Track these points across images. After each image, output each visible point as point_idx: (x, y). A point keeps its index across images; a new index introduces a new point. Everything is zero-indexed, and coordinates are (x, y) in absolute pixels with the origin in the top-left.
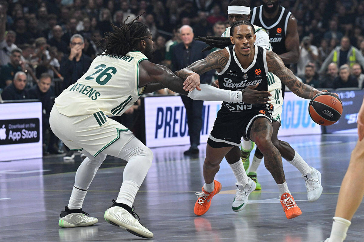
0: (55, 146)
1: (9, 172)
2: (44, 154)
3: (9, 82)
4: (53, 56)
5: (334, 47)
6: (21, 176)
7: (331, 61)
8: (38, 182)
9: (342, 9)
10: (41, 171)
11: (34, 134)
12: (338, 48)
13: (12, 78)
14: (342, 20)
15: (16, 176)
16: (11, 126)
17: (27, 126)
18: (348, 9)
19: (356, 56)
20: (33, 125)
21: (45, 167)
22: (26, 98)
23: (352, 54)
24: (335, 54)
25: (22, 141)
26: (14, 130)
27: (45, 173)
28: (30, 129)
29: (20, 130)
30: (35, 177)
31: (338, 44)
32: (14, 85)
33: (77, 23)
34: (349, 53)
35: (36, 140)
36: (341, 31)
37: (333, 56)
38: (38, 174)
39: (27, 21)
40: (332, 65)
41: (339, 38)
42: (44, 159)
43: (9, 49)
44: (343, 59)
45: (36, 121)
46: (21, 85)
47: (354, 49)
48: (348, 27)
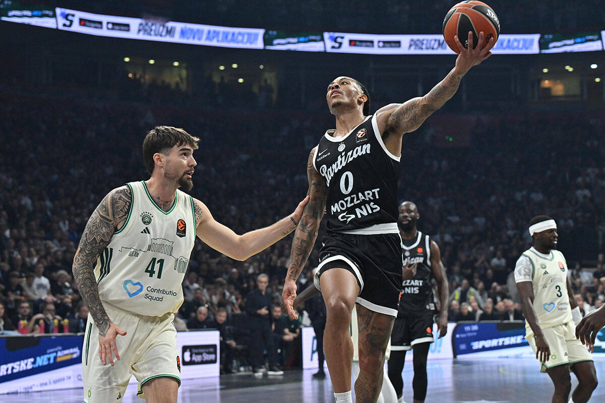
0: (230, 367)
1: (192, 388)
2: (221, 373)
3: (193, 315)
4: (231, 294)
5: (456, 288)
6: (202, 391)
7: (454, 299)
8: (215, 396)
9: (463, 256)
10: (218, 387)
11: (212, 357)
12: (459, 289)
13: (195, 311)
14: (463, 266)
15: (198, 391)
16: (194, 351)
17: (207, 350)
18: (468, 257)
19: (474, 295)
20: (212, 350)
21: (221, 384)
22: (207, 328)
23: (470, 294)
24: (457, 294)
25: (203, 362)
26: (197, 354)
27: (221, 389)
28: (209, 353)
29: (201, 354)
30: (212, 393)
31: (458, 285)
32: (196, 318)
33: (249, 267)
34: (468, 293)
35: (214, 362)
36: (463, 275)
37: (455, 295)
38: (215, 390)
39: (209, 265)
40: (455, 302)
41: (461, 280)
42: (221, 377)
43: (191, 287)
44: (463, 298)
45: (214, 346)
46: (202, 317)
47: (472, 290)
48: (469, 271)
